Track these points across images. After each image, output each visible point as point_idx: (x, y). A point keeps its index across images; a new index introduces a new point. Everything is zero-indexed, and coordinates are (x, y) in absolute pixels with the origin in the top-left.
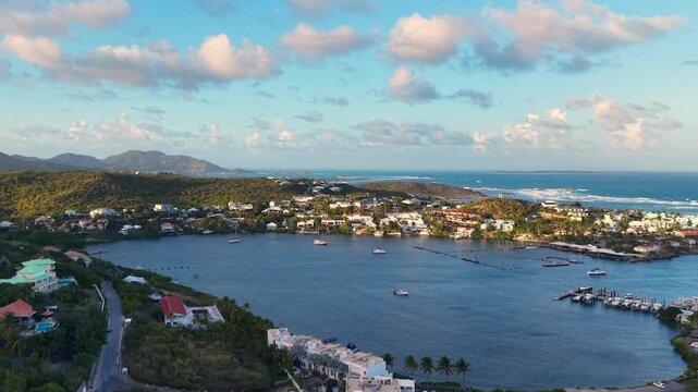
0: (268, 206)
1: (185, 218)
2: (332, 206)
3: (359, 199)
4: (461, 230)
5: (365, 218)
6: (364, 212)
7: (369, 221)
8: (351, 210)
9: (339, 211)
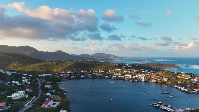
0: (108, 71)
1: (87, 74)
2: (123, 72)
3: (130, 70)
4: (153, 80)
5: (129, 76)
6: (130, 74)
7: (130, 77)
8: (127, 73)
9: (124, 74)
